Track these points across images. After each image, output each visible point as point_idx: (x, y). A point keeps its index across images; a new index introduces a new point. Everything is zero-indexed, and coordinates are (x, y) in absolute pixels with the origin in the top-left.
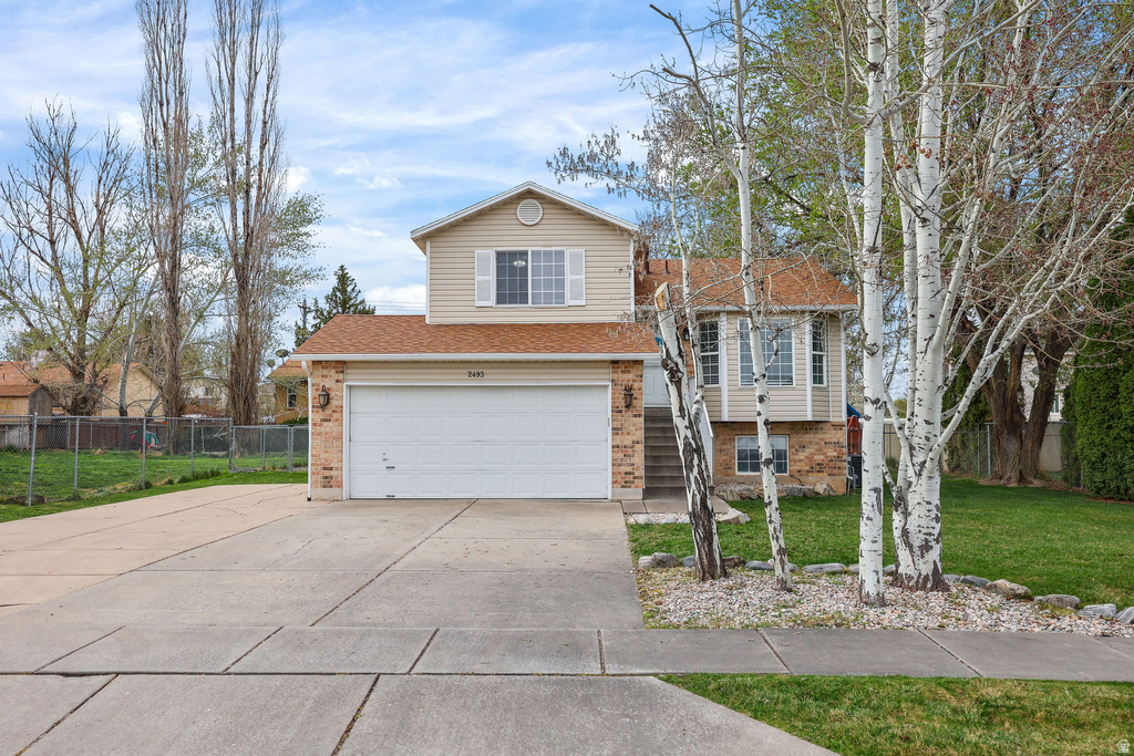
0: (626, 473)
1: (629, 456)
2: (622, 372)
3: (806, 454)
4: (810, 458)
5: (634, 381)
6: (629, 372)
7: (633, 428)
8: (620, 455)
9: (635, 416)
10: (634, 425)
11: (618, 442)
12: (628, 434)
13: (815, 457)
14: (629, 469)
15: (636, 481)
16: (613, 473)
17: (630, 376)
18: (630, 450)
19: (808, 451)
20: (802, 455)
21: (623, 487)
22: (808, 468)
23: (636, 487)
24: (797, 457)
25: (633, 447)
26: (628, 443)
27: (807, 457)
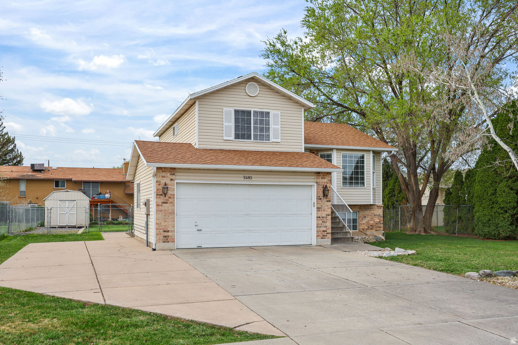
0: (323, 231)
1: (325, 222)
2: (322, 178)
3: (366, 221)
4: (368, 223)
5: (327, 183)
6: (325, 178)
7: (326, 208)
8: (320, 222)
9: (328, 201)
10: (327, 206)
11: (320, 215)
12: (324, 211)
13: (370, 222)
14: (325, 229)
15: (328, 235)
16: (317, 231)
17: (325, 180)
18: (325, 219)
19: (367, 219)
20: (364, 221)
21: (322, 238)
22: (367, 227)
23: (328, 238)
24: (362, 222)
25: (326, 217)
26: (324, 215)
27: (366, 222)
